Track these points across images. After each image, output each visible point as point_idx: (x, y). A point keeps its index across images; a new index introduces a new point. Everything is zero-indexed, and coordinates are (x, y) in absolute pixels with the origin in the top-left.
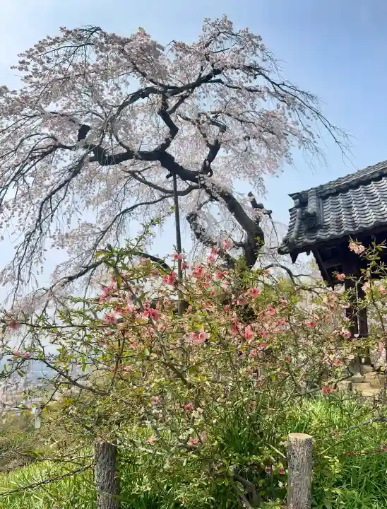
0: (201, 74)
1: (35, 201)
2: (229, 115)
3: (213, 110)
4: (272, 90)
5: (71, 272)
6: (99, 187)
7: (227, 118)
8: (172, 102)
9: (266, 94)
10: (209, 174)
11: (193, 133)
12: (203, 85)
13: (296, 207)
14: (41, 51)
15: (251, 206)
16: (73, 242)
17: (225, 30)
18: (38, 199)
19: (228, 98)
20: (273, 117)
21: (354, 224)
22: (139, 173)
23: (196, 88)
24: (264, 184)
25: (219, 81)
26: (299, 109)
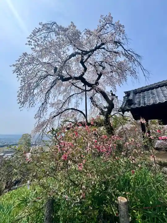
0: (97, 45)
1: (44, 93)
2: (106, 63)
3: (101, 61)
4: (124, 53)
5: (55, 114)
6: (62, 88)
7: (105, 64)
8: (85, 57)
9: (121, 55)
10: (97, 84)
11: (93, 69)
12: (97, 50)
13: (126, 96)
14: (35, 36)
15: (111, 95)
16: (56, 106)
17: (109, 22)
18: (45, 92)
19: (106, 56)
20: (122, 64)
21: (145, 104)
22: (75, 83)
23: (95, 51)
24: (116, 88)
25: (104, 48)
26: (133, 61)
